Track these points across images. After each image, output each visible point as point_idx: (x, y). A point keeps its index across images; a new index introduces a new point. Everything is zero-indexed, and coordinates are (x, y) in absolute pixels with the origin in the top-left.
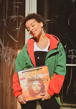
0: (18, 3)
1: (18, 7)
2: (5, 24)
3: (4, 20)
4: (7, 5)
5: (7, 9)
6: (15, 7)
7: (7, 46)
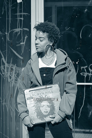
2: (8, 39)
5: (10, 21)
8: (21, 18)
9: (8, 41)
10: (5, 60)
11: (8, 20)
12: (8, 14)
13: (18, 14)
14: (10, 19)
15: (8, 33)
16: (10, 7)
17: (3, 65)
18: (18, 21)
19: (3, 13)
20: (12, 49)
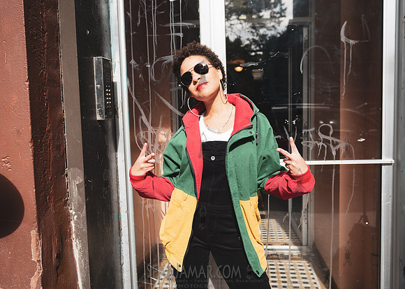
0: (181, 24)
1: (181, 35)
2: (152, 76)
3: (149, 66)
4: (155, 31)
5: (155, 41)
6: (174, 34)
7: (158, 126)
8: (178, 34)
9: (152, 81)
10: (148, 121)
11: (151, 39)
12: (149, 24)
13: (172, 24)
14: (155, 35)
15: (151, 65)
16: (154, 10)
17: (143, 130)
18: (173, 40)
19: (139, 24)
20: (161, 98)
